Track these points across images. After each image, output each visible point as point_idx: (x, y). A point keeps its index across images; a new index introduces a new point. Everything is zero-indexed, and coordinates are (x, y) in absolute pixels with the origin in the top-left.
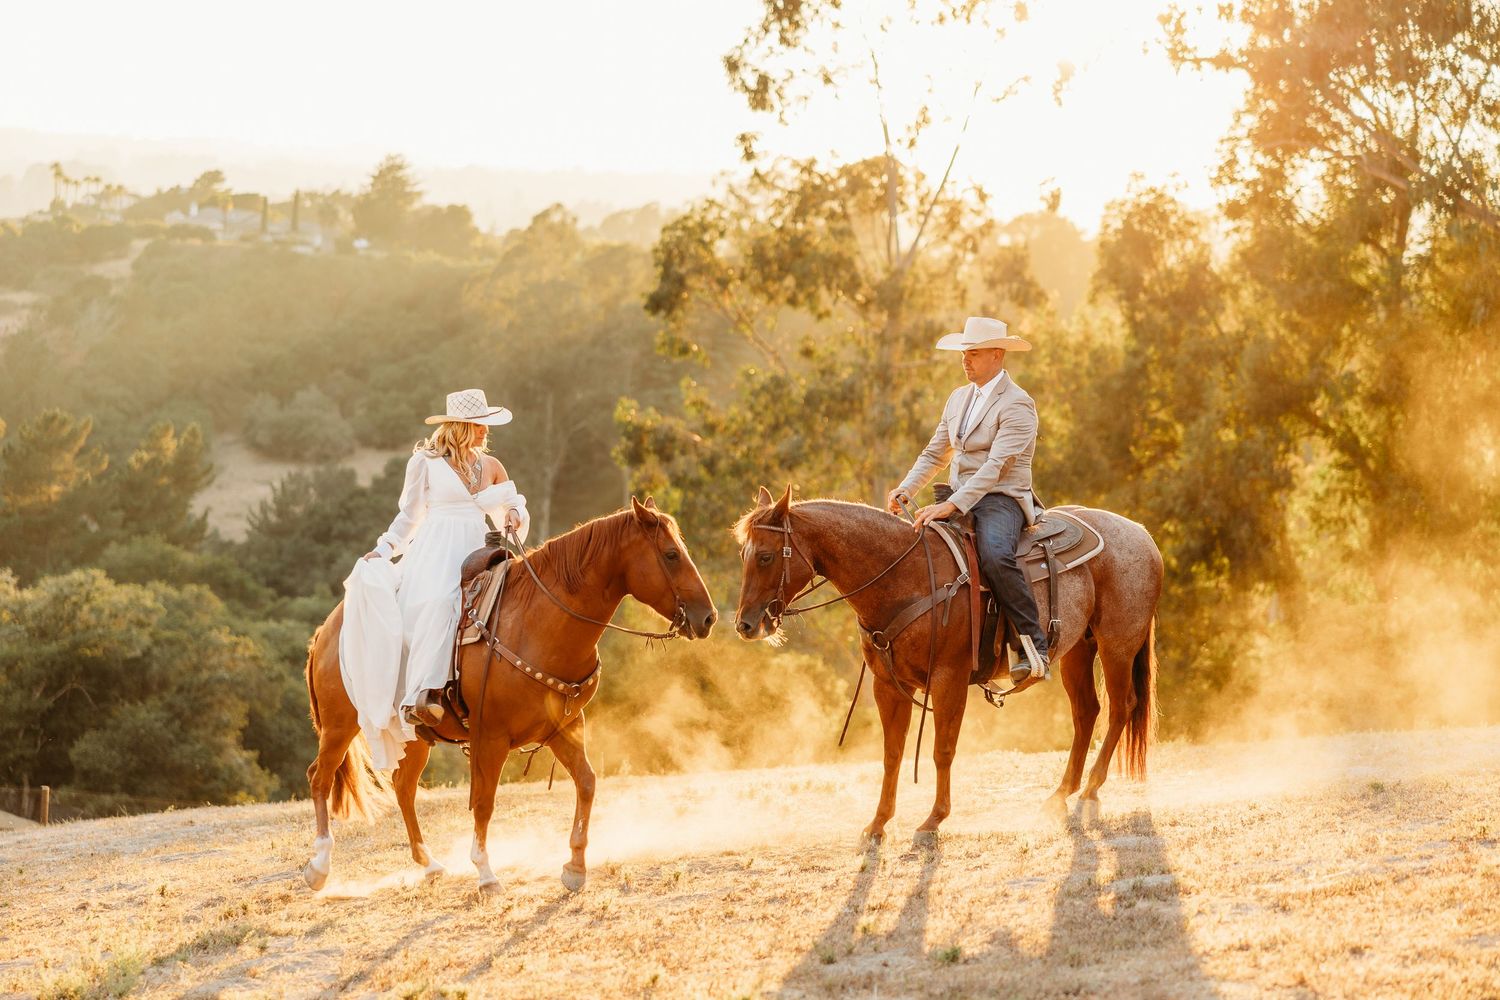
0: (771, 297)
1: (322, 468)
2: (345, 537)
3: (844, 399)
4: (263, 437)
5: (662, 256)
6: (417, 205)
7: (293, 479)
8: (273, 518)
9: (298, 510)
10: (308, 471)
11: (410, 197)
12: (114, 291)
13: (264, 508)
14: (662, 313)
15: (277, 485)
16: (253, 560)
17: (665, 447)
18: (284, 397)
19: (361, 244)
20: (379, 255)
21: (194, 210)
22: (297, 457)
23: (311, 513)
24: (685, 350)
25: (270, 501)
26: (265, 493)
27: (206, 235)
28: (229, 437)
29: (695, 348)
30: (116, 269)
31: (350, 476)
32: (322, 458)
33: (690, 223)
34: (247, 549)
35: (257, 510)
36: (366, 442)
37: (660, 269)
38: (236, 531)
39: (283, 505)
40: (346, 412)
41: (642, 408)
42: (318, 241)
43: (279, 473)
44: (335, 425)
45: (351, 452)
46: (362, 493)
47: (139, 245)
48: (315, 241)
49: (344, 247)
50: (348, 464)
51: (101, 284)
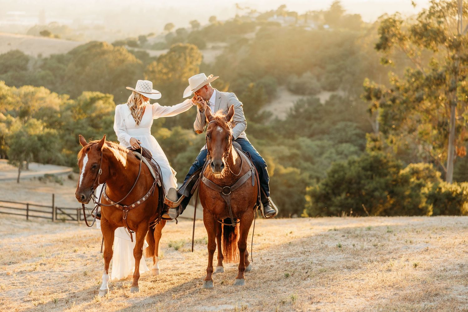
0: (419, 45)
1: (309, 97)
2: (316, 119)
3: (438, 79)
4: (292, 87)
5: (381, 31)
6: (344, 14)
7: (301, 101)
8: (294, 113)
9: (301, 110)
10: (305, 98)
11: (342, 11)
12: (250, 42)
13: (291, 109)
14: (381, 50)
15: (295, 102)
16: (287, 126)
17: (378, 95)
18: (299, 74)
19: (326, 27)
20: (331, 30)
21: (275, 17)
22: (303, 94)
23: (306, 111)
24: (387, 62)
25: (293, 108)
26: (291, 105)
27: (278, 24)
28: (282, 87)
29: (390, 61)
30: (251, 35)
31: (318, 100)
32: (310, 94)
33: (391, 20)
34: (285, 122)
35: (289, 110)
36: (325, 89)
37: (380, 36)
38: (283, 117)
39: (297, 108)
40: (319, 80)
41: (370, 82)
42: (313, 26)
43: (296, 98)
44: (315, 84)
45: (319, 92)
46: (321, 105)
47: (258, 28)
48: (312, 27)
49: (321, 28)
50: (318, 96)
51: (246, 40)
